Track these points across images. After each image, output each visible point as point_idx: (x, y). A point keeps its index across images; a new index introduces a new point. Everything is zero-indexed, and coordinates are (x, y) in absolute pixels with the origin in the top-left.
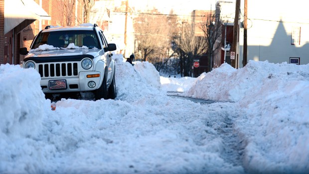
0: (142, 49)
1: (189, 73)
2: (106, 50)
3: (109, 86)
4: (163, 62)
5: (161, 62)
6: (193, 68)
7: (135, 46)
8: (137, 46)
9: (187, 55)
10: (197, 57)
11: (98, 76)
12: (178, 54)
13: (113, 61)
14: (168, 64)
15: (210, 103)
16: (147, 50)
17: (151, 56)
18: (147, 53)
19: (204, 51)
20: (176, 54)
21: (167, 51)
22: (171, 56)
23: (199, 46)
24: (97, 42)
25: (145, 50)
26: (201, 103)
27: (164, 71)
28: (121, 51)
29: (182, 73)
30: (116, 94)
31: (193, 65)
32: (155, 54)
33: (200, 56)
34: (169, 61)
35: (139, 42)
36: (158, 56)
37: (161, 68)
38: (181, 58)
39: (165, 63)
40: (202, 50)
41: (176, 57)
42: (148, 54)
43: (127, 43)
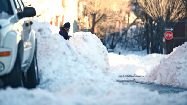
0: (89, 14)
1: (159, 48)
2: (21, 16)
3: (27, 68)
4: (121, 32)
5: (118, 33)
6: (164, 40)
7: (78, 10)
8: (81, 9)
9: (156, 21)
10: (170, 24)
11: (8, 54)
12: (143, 20)
13: (33, 32)
14: (128, 36)
15: (178, 92)
16: (97, 16)
17: (103, 24)
18: (96, 20)
19: (180, 16)
20: (140, 20)
21: (127, 16)
22: (132, 24)
23: (173, 8)
24: (6, 5)
25: (94, 15)
26: (160, 92)
27: (122, 46)
28: (57, 17)
29: (148, 48)
30: (39, 80)
31: (164, 36)
32: (108, 20)
33: (174, 23)
34: (129, 31)
35: (85, 3)
36: (113, 24)
37: (118, 41)
38: (147, 26)
39: (123, 34)
40: (178, 13)
41: (139, 25)
42: (98, 21)
43: (65, 5)
